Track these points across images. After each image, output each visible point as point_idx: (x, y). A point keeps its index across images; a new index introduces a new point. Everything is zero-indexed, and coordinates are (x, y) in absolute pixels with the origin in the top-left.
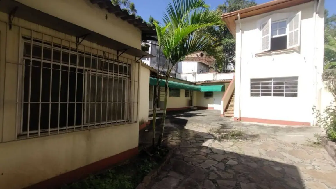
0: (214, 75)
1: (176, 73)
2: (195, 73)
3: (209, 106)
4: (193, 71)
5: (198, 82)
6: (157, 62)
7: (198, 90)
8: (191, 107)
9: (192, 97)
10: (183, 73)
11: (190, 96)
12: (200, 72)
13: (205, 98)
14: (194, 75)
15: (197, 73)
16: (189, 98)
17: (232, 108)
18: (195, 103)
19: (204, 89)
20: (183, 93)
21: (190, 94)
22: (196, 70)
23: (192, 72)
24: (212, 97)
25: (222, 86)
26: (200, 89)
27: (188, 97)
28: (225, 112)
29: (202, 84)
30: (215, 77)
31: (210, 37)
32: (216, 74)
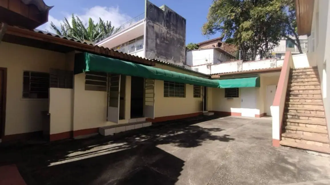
0: (238, 65)
1: (185, 66)
2: (211, 63)
3: (233, 110)
4: (207, 60)
5: (215, 74)
6: (156, 51)
7: (215, 86)
8: (204, 112)
9: (205, 97)
10: (194, 65)
11: (201, 96)
12: (217, 61)
13: (226, 98)
14: (209, 67)
15: (213, 64)
16: (201, 99)
17: (298, 123)
18: (210, 106)
19: (224, 84)
20: (189, 91)
21: (201, 93)
22: (211, 60)
23: (206, 63)
24: (238, 97)
25: (256, 78)
26: (219, 84)
27: (200, 97)
28: (283, 135)
29: (221, 76)
30: (241, 67)
31: (232, 8)
32: (241, 63)
